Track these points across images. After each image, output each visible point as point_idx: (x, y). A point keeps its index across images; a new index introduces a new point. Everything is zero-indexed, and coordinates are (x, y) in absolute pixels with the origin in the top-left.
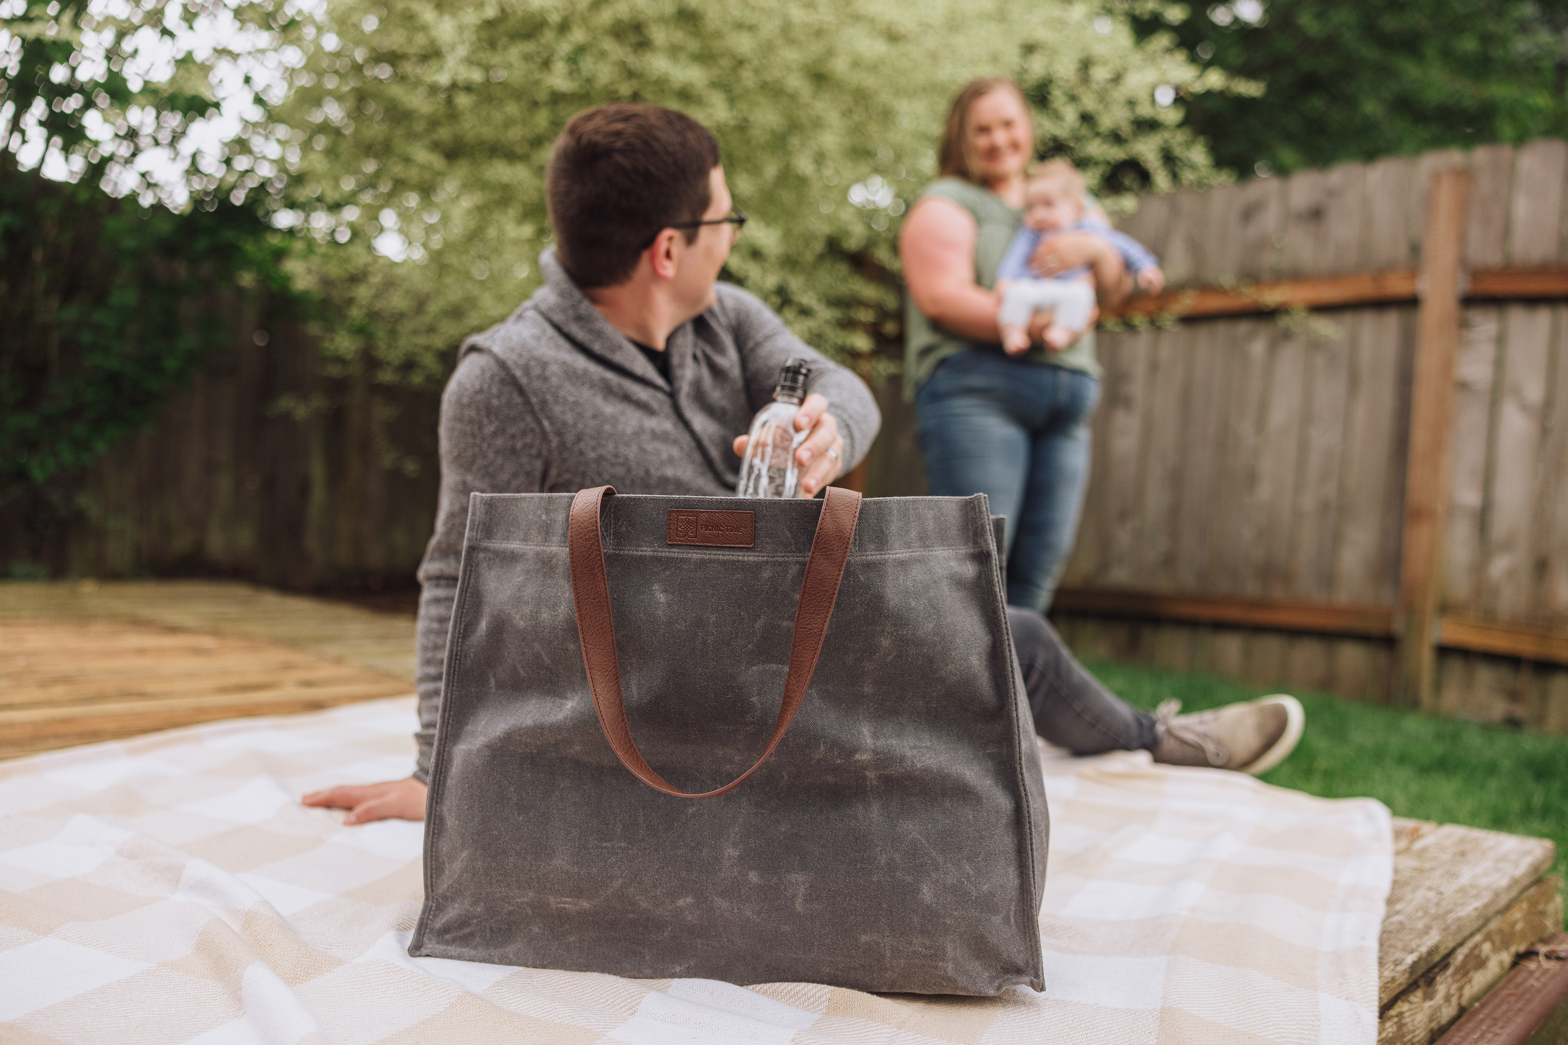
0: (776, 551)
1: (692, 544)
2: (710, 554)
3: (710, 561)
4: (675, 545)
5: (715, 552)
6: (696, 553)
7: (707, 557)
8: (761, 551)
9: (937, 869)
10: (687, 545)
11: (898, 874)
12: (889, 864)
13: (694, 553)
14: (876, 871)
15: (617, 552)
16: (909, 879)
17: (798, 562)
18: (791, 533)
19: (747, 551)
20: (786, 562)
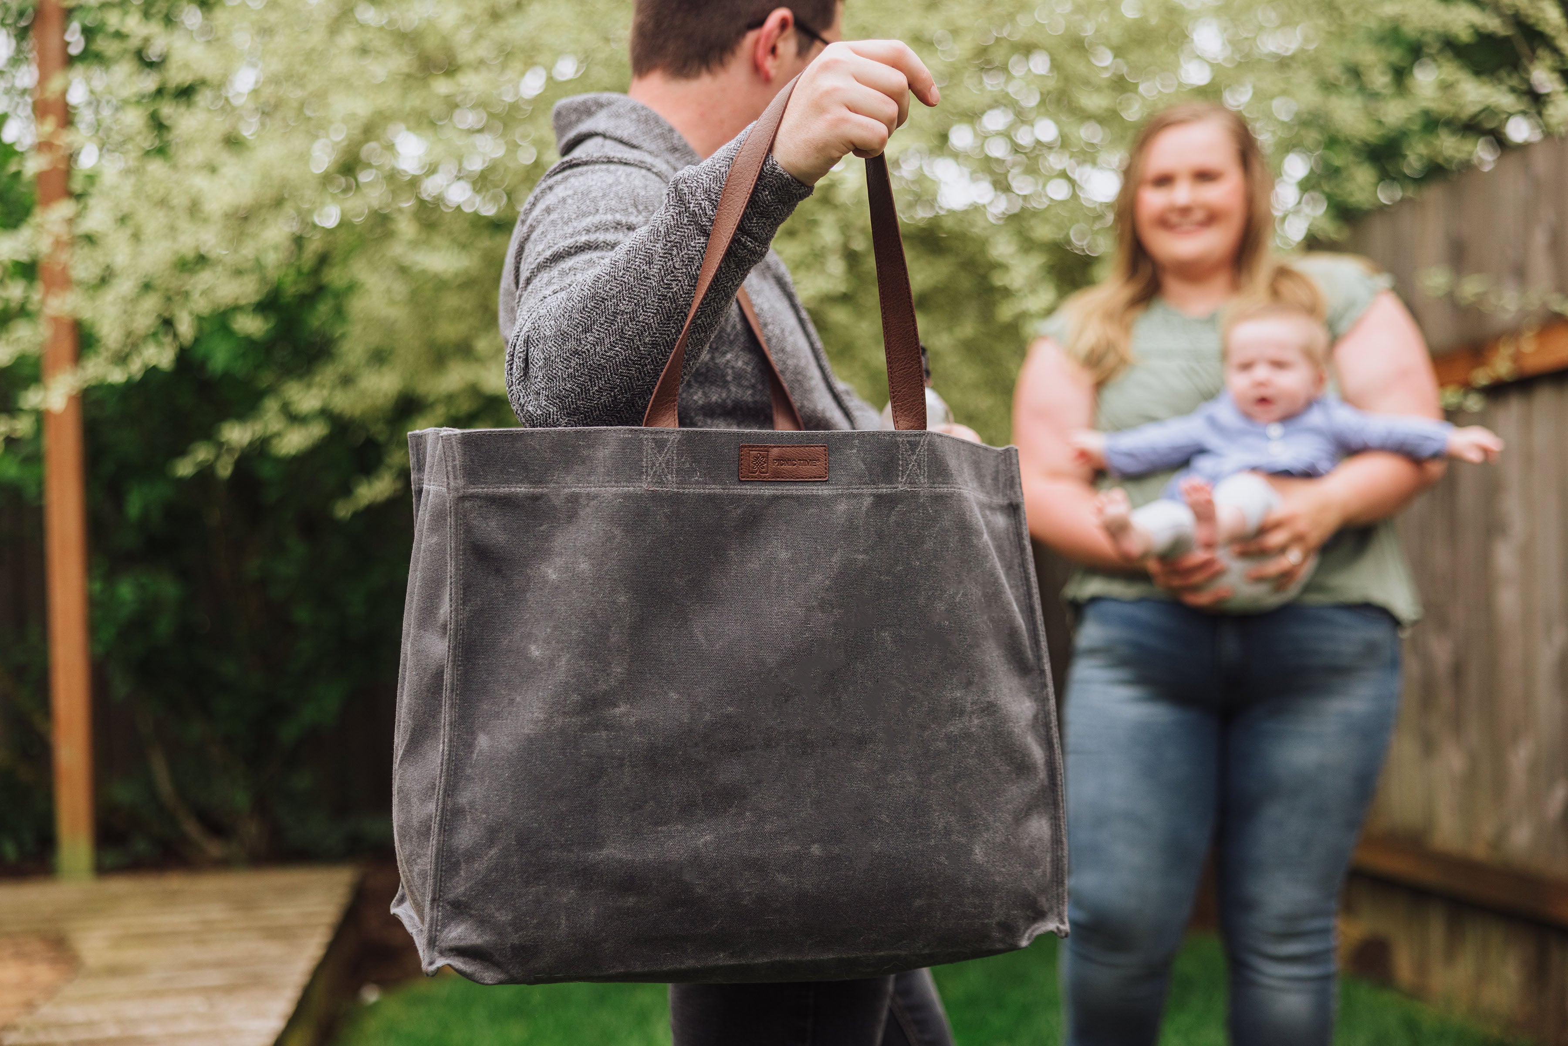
0: (851, 484)
1: (764, 479)
2: (783, 490)
3: (783, 497)
4: (748, 481)
5: (787, 487)
6: (768, 489)
7: (779, 493)
8: (836, 484)
9: (988, 830)
10: (759, 481)
11: (954, 837)
12: (945, 828)
13: (766, 489)
14: (933, 835)
15: (681, 491)
16: (963, 840)
17: (871, 495)
18: (865, 464)
19: (821, 485)
20: (861, 494)
